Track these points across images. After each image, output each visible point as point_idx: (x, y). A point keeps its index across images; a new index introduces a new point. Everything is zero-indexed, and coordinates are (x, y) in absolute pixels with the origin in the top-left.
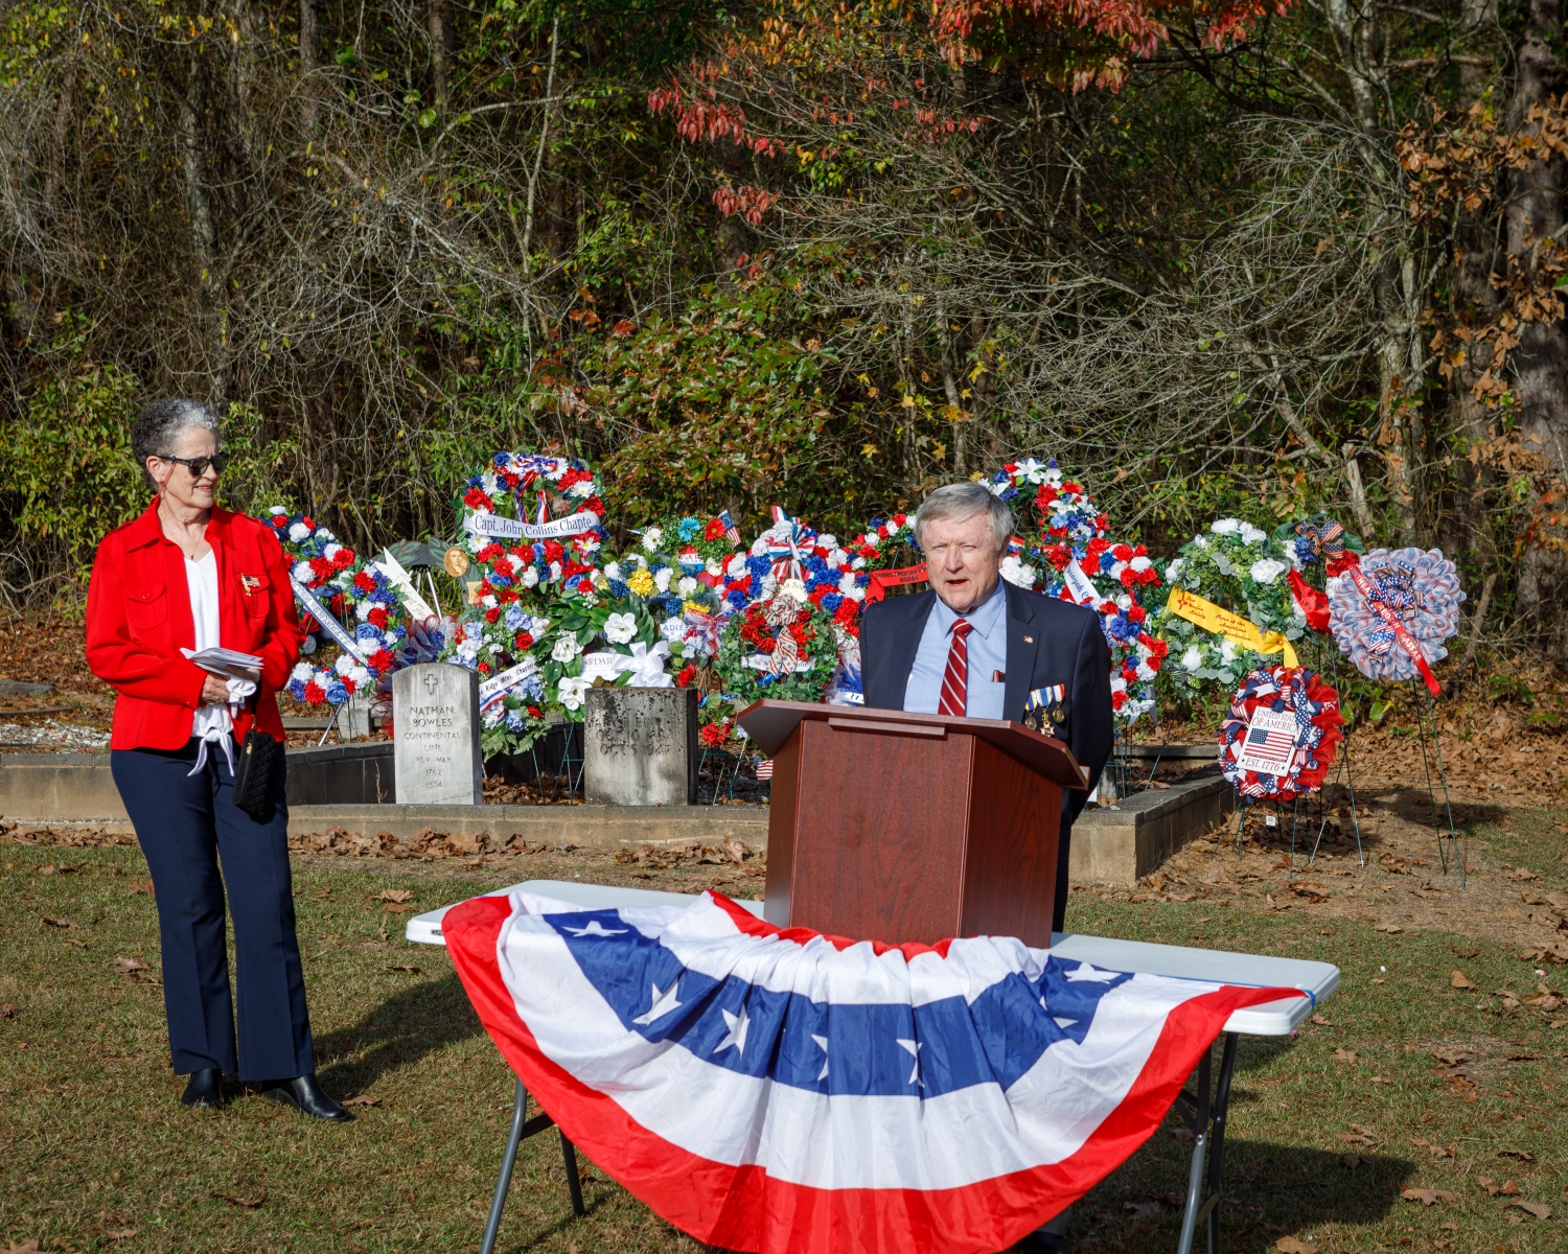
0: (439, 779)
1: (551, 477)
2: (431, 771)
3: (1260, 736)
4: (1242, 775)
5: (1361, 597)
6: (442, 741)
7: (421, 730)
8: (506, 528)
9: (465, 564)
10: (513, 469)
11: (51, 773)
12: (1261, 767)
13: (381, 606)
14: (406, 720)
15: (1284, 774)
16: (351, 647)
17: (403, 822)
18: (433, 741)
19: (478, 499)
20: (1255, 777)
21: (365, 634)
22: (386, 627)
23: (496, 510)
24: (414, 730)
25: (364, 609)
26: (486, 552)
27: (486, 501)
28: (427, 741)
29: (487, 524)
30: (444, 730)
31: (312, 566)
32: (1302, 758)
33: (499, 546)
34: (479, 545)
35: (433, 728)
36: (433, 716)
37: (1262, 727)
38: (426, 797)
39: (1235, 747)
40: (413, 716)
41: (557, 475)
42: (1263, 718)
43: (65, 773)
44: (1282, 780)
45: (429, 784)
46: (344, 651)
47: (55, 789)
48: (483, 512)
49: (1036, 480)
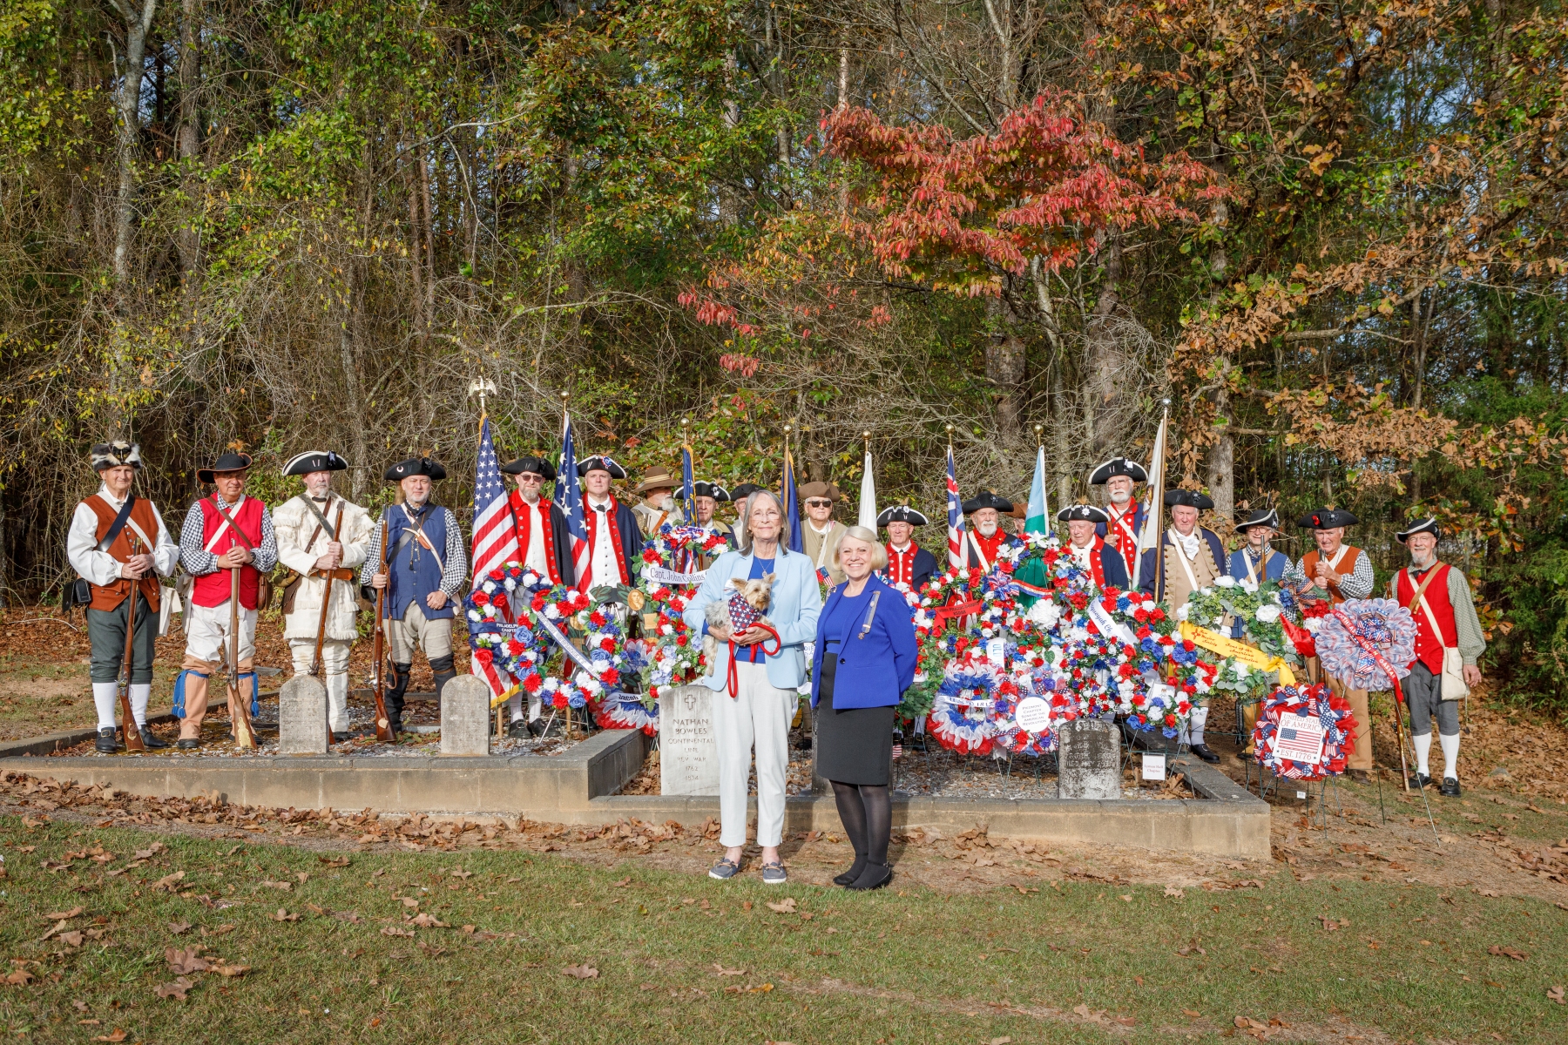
0: (696, 773)
1: (699, 541)
2: (688, 768)
3: (1290, 734)
4: (1280, 763)
5: (1346, 633)
6: (699, 745)
7: (682, 736)
8: (672, 577)
9: (642, 601)
10: (674, 535)
11: (394, 775)
12: (1294, 756)
13: (610, 636)
14: (670, 729)
15: (1317, 762)
16: (586, 665)
17: (686, 813)
18: (691, 745)
19: (652, 556)
20: (1289, 764)
21: (598, 656)
22: (613, 652)
23: (665, 565)
24: (676, 737)
25: (596, 639)
26: (659, 593)
27: (658, 558)
28: (685, 745)
29: (658, 574)
30: (700, 737)
31: (559, 606)
32: (1332, 750)
33: (666, 589)
34: (654, 589)
35: (691, 736)
36: (692, 726)
37: (1290, 727)
38: (684, 789)
39: (1270, 741)
40: (676, 726)
41: (703, 539)
42: (1288, 720)
43: (406, 774)
44: (1316, 767)
45: (688, 778)
46: (581, 669)
47: (398, 787)
48: (655, 565)
49: (1043, 545)
